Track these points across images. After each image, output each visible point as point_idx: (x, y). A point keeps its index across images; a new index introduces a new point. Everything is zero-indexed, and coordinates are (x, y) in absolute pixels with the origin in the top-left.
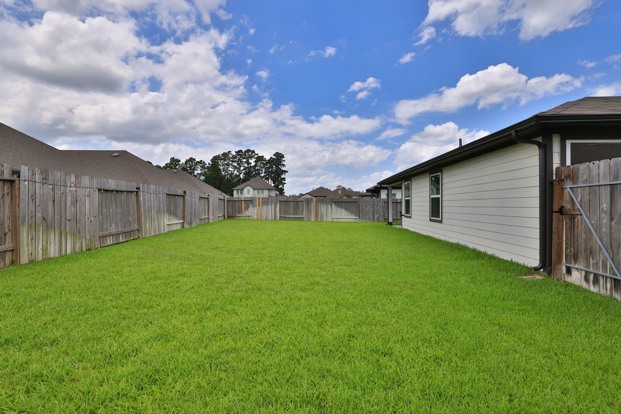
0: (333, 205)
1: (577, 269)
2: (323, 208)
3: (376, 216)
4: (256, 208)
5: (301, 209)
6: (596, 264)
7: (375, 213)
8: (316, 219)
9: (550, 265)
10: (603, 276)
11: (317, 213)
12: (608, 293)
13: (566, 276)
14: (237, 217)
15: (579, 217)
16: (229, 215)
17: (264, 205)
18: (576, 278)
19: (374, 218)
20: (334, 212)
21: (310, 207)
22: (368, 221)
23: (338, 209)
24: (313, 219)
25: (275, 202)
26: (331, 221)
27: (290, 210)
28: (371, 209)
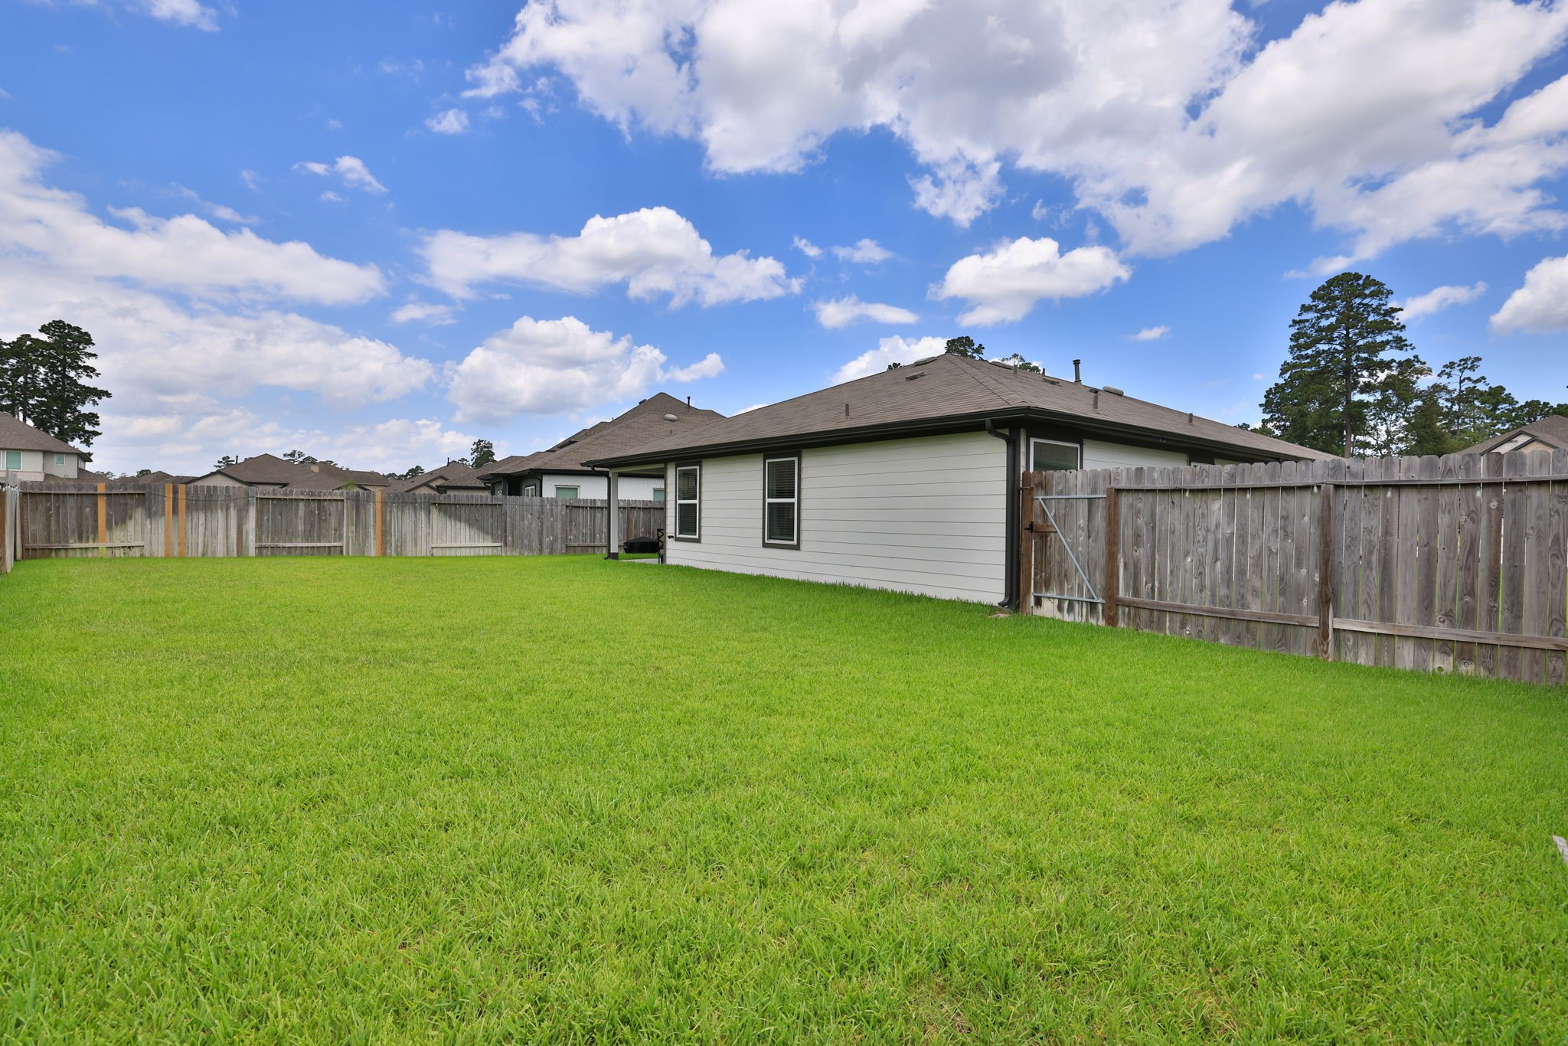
0: (434, 511)
1: (1049, 598)
2: (405, 522)
3: (546, 540)
4: (162, 522)
5: (333, 522)
6: (1072, 589)
7: (544, 533)
8: (384, 553)
9: (1018, 597)
10: (1078, 601)
11: (385, 534)
12: (1084, 621)
13: (1035, 609)
14: (71, 553)
15: (1053, 535)
16: (30, 545)
17: (197, 510)
18: (1048, 609)
19: (541, 544)
20: (435, 530)
21: (362, 517)
22: (526, 554)
23: (449, 523)
24: (373, 549)
25: (241, 502)
26: (429, 554)
27: (296, 526)
28: (535, 524)
